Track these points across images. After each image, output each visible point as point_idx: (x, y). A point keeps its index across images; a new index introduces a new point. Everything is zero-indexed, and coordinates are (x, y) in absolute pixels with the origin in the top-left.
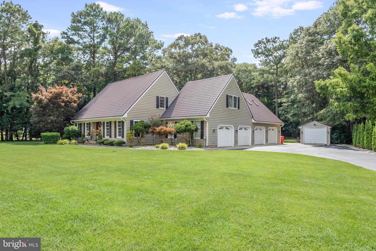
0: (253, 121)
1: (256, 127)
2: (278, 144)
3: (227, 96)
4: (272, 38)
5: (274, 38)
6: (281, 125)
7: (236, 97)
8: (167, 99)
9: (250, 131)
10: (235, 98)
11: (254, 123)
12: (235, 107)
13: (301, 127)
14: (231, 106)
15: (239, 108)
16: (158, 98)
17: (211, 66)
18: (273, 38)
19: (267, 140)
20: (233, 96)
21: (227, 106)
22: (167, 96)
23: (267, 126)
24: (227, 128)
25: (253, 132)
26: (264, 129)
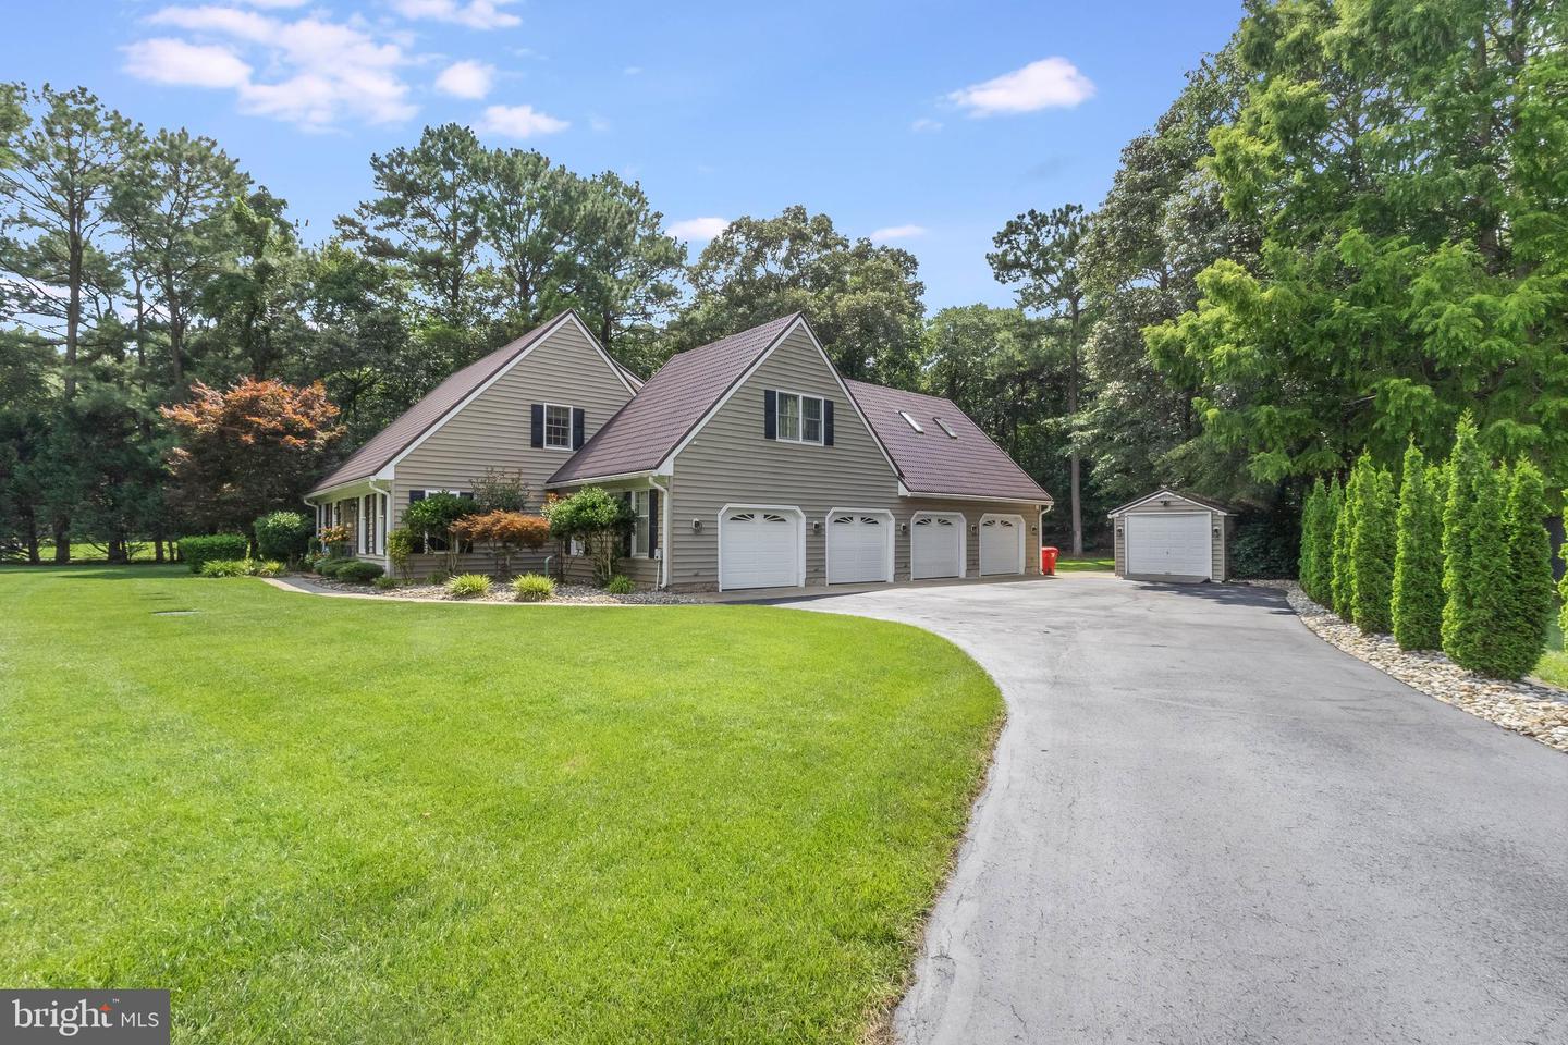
0: (902, 491)
1: (918, 512)
2: (1030, 575)
3: (770, 395)
4: (1054, 211)
5: (1064, 210)
6: (1044, 507)
7: (818, 401)
8: (580, 415)
9: (889, 528)
10: (811, 405)
11: (904, 498)
12: (811, 434)
13: (1117, 515)
14: (794, 436)
15: (829, 441)
16: (537, 410)
17: (827, 312)
18: (1060, 210)
19: (973, 562)
20: (801, 395)
21: (770, 433)
22: (580, 405)
23: (973, 510)
24: (773, 518)
25: (904, 533)
26: (960, 525)
